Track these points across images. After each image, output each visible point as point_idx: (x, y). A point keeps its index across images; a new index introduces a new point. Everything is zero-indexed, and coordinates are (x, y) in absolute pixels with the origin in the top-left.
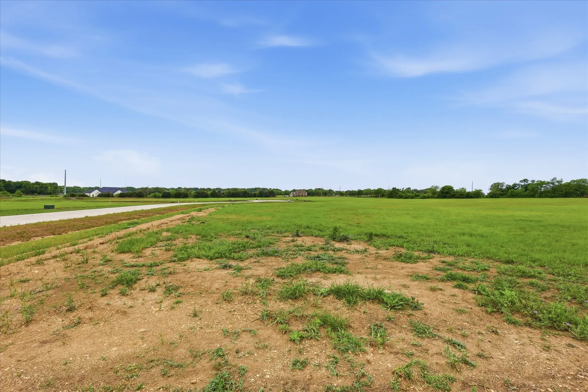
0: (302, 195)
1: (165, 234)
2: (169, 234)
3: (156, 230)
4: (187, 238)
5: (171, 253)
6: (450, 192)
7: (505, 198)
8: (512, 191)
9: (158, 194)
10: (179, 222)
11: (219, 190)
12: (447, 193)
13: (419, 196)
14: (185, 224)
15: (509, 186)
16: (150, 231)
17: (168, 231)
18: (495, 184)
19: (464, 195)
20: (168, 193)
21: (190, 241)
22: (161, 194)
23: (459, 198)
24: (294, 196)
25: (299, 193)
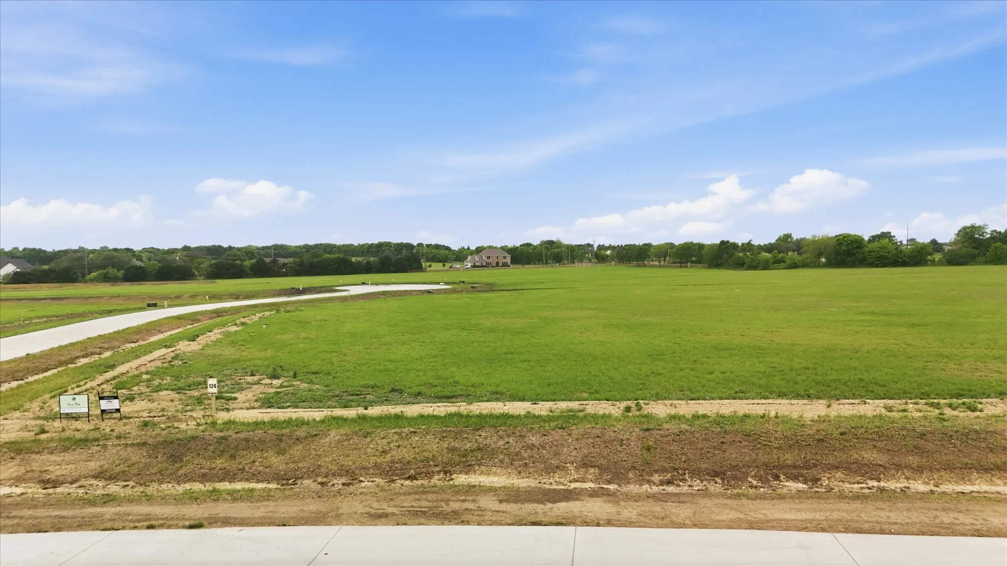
0: (497, 263)
1: (145, 377)
2: (148, 376)
3: (136, 373)
4: (163, 380)
5: (151, 388)
6: (856, 251)
7: (980, 264)
8: (996, 248)
9: (112, 271)
10: (158, 363)
11: (280, 250)
12: (848, 253)
13: (784, 262)
14: (165, 365)
15: (997, 233)
16: (130, 374)
17: (147, 373)
18: (965, 228)
19: (886, 258)
20: (141, 268)
21: (165, 381)
22: (122, 272)
23: (877, 266)
24: (474, 266)
25: (488, 258)
